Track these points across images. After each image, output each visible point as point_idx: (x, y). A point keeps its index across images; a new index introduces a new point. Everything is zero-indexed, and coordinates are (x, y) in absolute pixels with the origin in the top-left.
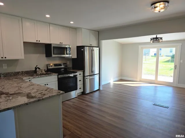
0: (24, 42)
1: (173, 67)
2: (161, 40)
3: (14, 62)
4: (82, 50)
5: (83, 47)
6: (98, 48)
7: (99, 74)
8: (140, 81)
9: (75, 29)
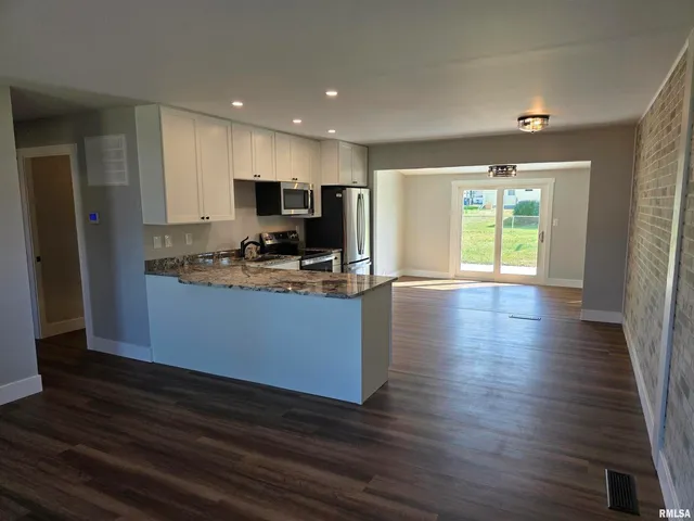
0: (235, 180)
1: (537, 237)
2: (514, 173)
3: (201, 228)
4: (339, 195)
5: (342, 188)
6: (367, 191)
7: (371, 258)
8: (456, 278)
9: (319, 142)
